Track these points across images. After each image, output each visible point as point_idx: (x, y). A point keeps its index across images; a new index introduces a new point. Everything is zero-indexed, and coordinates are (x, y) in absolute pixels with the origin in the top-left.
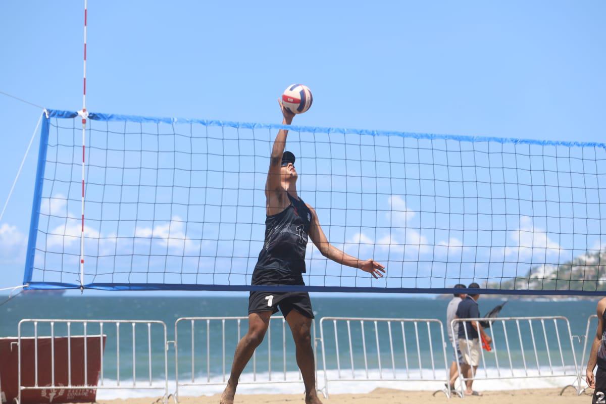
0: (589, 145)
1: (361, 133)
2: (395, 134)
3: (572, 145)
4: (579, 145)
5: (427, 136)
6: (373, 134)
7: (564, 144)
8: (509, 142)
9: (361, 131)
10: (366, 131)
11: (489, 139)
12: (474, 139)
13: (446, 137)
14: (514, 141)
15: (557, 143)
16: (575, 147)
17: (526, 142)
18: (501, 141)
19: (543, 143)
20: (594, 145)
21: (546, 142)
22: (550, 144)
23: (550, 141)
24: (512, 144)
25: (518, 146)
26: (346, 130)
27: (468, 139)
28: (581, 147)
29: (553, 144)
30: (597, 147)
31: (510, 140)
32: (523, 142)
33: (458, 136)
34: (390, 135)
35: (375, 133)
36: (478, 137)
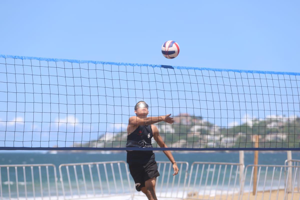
0: (144, 65)
1: (15, 58)
2: (35, 58)
3: (135, 65)
4: (138, 65)
5: (53, 60)
6: (22, 59)
7: (130, 64)
8: (99, 63)
9: (15, 57)
10: (18, 57)
11: (88, 62)
12: (80, 61)
13: (64, 60)
14: (103, 63)
15: (127, 64)
16: (137, 66)
17: (109, 63)
18: (95, 63)
19: (118, 64)
20: (147, 65)
21: (121, 63)
22: (123, 64)
23: (123, 63)
24: (101, 65)
25: (105, 65)
26: (6, 56)
27: (76, 61)
28: (140, 67)
29: (124, 65)
30: (148, 67)
31: (100, 62)
32: (108, 64)
33: (71, 60)
34: (32, 59)
35: (23, 58)
36: (82, 60)
